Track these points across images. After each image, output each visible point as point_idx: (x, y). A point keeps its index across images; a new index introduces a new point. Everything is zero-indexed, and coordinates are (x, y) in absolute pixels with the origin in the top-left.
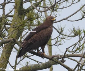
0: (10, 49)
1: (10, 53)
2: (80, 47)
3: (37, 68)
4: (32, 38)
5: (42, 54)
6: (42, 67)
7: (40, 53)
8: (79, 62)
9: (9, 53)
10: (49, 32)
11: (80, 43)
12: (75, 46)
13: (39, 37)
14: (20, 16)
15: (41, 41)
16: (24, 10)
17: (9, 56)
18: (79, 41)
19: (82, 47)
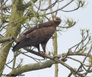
0: (8, 47)
1: (9, 52)
2: (83, 47)
3: (37, 67)
4: (31, 33)
5: (43, 54)
6: (42, 66)
7: (41, 53)
8: (82, 63)
9: (6, 52)
10: (50, 31)
11: (83, 44)
12: (78, 47)
13: (38, 34)
14: (18, 12)
15: (40, 38)
16: (23, 5)
17: (8, 55)
18: (82, 41)
19: (85, 47)
